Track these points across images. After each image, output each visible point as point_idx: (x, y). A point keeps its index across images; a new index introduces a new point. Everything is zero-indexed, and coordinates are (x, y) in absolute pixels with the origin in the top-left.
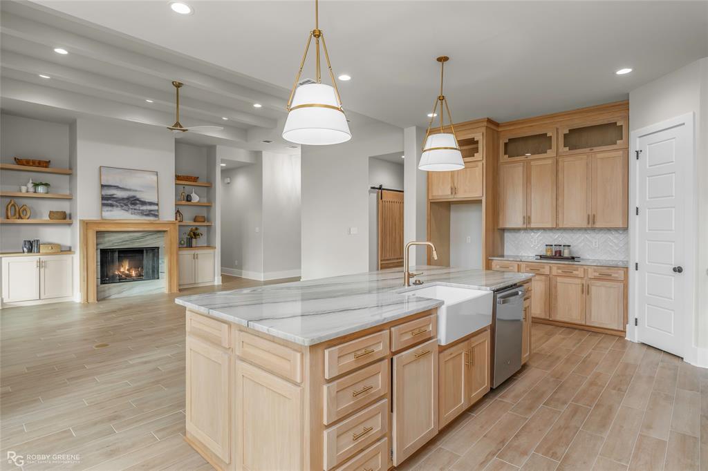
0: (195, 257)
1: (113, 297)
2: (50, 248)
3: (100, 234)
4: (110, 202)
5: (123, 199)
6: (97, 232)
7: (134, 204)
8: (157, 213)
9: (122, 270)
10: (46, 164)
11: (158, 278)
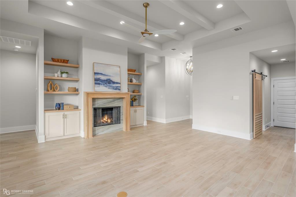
0: (135, 111)
1: (99, 134)
2: (69, 107)
3: (94, 100)
4: (98, 82)
5: (104, 81)
6: (93, 98)
7: (110, 83)
8: (120, 88)
9: (104, 120)
10: (66, 61)
11: (120, 123)
